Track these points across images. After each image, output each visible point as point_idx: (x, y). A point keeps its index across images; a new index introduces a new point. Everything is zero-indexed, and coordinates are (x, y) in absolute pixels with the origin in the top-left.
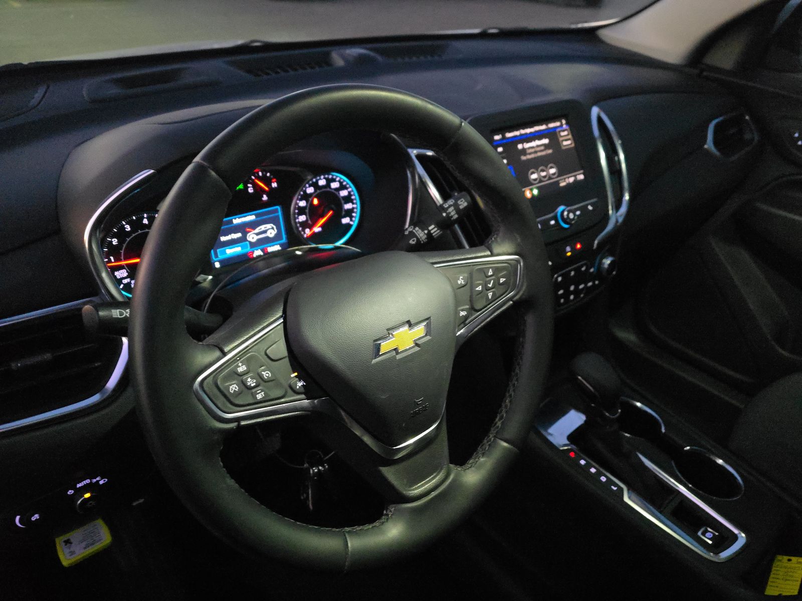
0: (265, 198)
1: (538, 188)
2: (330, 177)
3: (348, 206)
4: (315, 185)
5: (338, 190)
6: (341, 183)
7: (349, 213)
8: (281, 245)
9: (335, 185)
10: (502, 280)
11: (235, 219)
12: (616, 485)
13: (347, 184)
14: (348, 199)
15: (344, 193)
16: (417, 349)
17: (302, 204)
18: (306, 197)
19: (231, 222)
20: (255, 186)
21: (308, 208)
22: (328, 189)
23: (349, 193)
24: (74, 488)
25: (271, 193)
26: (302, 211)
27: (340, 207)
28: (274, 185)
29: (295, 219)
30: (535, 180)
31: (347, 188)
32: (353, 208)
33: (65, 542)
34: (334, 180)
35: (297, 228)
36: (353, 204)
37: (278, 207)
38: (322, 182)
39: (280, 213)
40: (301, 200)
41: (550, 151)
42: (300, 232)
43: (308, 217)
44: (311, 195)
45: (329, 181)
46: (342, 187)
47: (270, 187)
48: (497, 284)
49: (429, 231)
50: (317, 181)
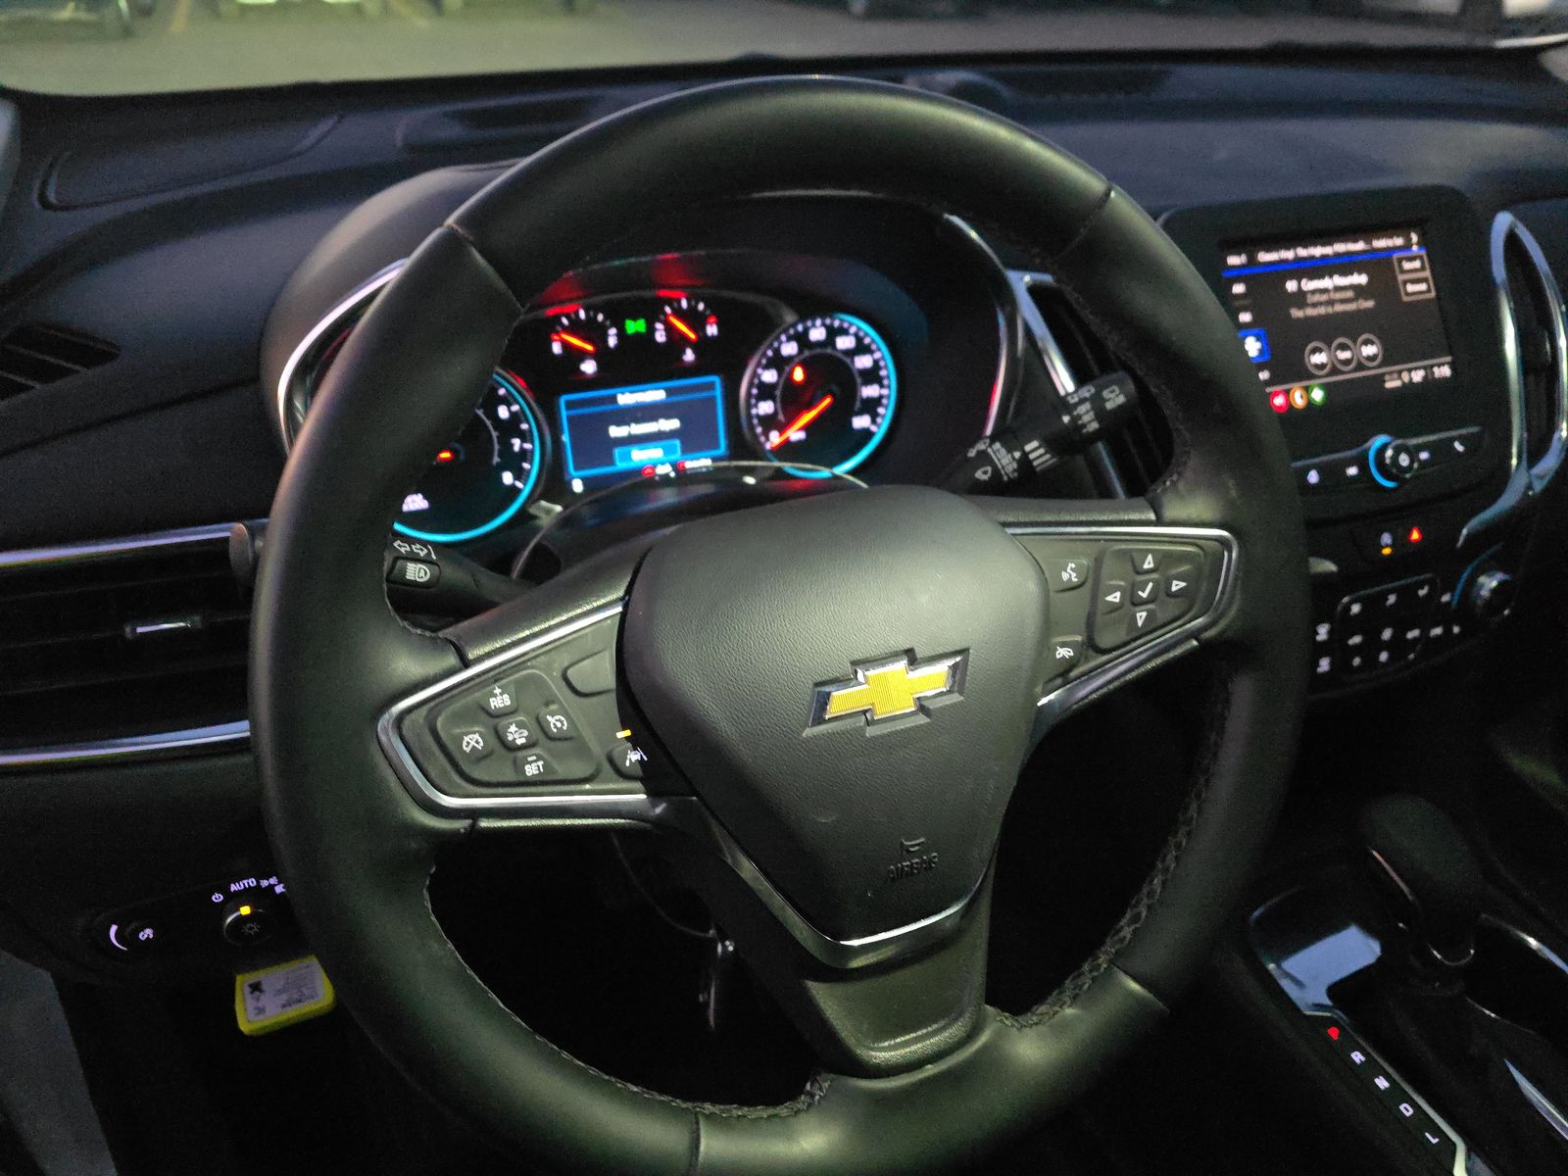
0: (689, 356)
1: (1326, 387)
2: (837, 323)
3: (870, 391)
4: (802, 339)
5: (851, 353)
6: (859, 340)
7: (871, 407)
8: (713, 458)
9: (844, 343)
10: (1177, 586)
11: (623, 393)
12: (1437, 1131)
13: (873, 341)
14: (872, 376)
15: (863, 362)
16: (922, 719)
17: (769, 376)
18: (779, 362)
19: (613, 399)
20: (671, 330)
21: (780, 387)
22: (829, 351)
23: (876, 362)
24: (225, 891)
25: (703, 346)
26: (766, 392)
27: (853, 391)
28: (712, 331)
29: (749, 407)
30: (1322, 366)
31: (871, 352)
32: (881, 397)
33: (251, 986)
34: (844, 332)
35: (752, 428)
36: (882, 386)
37: (716, 380)
38: (817, 334)
39: (718, 392)
40: (767, 367)
41: (1370, 304)
42: (756, 436)
43: (779, 405)
44: (790, 358)
45: (833, 333)
46: (862, 348)
47: (702, 334)
48: (1162, 592)
49: (1025, 455)
50: (806, 331)
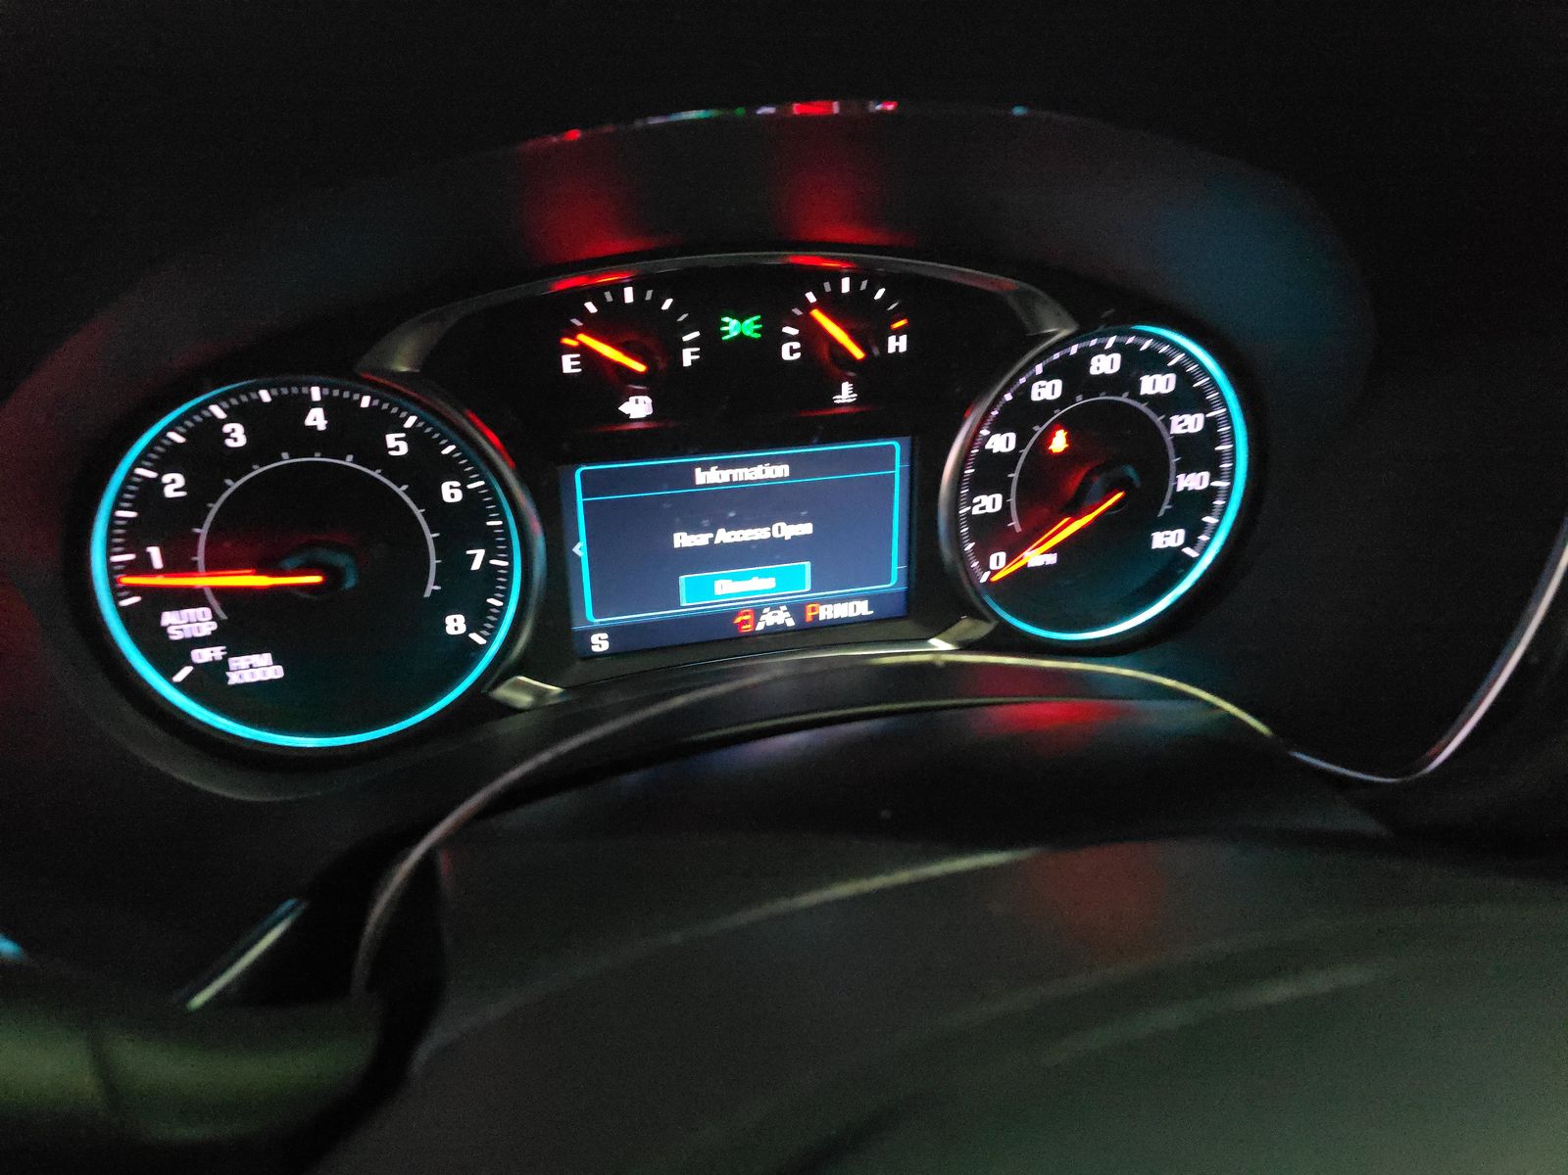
0: (846, 394)
2: (1145, 345)
3: (1194, 481)
4: (1073, 372)
5: (1165, 406)
6: (1184, 378)
7: (1192, 511)
8: (874, 600)
9: (1157, 384)
13: (1213, 382)
14: (1201, 452)
15: (1190, 423)
17: (1001, 443)
18: (1022, 416)
19: (687, 476)
20: (812, 335)
21: (1021, 464)
22: (1124, 398)
23: (1212, 425)
25: (874, 374)
26: (989, 472)
27: (1160, 478)
28: (897, 344)
29: (955, 503)
31: (1204, 406)
32: (1211, 493)
34: (1156, 363)
35: (957, 542)
36: (1216, 475)
37: (893, 446)
38: (1104, 365)
39: (898, 470)
40: (998, 427)
42: (962, 557)
43: (1012, 500)
44: (1047, 406)
45: (1139, 363)
46: (1188, 397)
47: (876, 352)
50: (1086, 356)
